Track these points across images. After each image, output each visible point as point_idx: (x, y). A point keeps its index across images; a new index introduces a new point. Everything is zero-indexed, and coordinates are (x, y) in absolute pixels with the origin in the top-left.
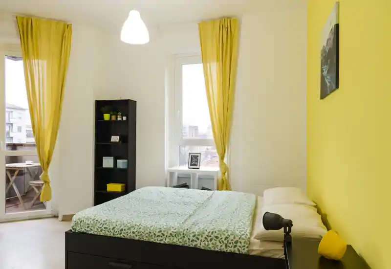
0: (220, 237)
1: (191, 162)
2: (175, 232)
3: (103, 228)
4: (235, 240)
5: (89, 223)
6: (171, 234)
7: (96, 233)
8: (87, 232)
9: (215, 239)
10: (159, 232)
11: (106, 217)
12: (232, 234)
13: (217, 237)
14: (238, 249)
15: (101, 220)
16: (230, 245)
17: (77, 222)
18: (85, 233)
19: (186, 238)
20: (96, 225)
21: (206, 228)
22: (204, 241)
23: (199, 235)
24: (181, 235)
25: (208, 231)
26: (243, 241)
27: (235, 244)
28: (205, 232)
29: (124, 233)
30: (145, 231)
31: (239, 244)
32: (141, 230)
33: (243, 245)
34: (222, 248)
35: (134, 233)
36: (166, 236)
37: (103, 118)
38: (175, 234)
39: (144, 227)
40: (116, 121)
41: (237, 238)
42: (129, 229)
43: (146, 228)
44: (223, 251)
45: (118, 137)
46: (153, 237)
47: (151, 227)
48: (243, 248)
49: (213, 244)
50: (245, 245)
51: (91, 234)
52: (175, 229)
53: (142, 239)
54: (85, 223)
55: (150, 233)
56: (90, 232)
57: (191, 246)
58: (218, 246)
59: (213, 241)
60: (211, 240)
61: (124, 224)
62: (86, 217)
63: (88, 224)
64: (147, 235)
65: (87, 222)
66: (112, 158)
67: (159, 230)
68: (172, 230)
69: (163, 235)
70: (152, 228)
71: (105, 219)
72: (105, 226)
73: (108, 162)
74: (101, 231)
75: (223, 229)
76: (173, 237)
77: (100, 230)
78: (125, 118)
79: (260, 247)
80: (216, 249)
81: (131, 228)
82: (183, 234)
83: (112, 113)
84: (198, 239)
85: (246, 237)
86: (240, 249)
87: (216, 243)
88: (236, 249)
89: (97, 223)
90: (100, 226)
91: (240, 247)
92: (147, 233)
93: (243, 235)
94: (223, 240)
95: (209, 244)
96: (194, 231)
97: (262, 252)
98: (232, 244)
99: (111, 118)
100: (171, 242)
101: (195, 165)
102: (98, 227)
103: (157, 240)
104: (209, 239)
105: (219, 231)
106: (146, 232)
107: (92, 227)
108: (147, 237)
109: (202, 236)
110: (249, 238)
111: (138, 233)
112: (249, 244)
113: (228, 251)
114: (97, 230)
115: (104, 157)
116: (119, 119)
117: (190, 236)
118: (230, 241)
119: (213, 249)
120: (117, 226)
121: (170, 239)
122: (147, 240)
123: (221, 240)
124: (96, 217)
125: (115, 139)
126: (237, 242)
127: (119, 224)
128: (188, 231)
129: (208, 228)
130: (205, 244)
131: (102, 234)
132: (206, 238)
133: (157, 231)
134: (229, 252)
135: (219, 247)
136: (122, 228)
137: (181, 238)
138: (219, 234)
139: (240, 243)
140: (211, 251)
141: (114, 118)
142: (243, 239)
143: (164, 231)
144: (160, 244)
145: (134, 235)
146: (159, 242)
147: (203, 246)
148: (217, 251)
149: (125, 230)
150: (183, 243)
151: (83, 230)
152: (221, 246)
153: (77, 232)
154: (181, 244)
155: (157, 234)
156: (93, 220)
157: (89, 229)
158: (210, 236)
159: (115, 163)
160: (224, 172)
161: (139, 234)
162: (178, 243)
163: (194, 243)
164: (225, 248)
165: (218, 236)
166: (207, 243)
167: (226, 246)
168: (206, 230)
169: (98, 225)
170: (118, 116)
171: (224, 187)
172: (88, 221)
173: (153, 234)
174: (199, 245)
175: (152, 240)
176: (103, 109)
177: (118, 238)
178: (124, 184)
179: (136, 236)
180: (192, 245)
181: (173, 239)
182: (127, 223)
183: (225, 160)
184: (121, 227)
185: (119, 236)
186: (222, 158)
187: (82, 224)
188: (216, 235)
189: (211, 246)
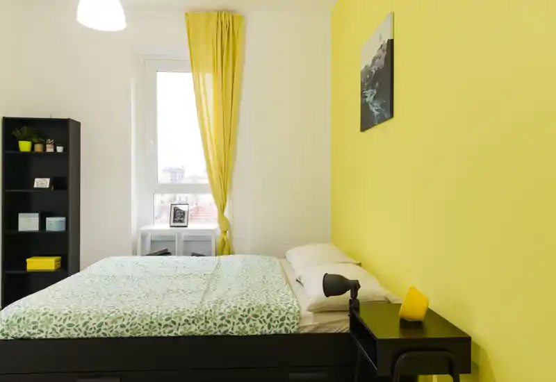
0: (260, 316)
1: (175, 217)
2: (193, 317)
3: (65, 325)
4: (281, 317)
5: (36, 320)
6: (186, 321)
7: (49, 336)
8: (32, 337)
9: (254, 318)
10: (167, 320)
11: (67, 308)
12: (276, 309)
13: (256, 316)
14: (286, 329)
15: (59, 313)
16: (275, 325)
17: (12, 322)
18: (29, 339)
19: (211, 324)
20: (51, 323)
21: (239, 306)
22: (238, 324)
23: (229, 317)
24: (202, 320)
25: (243, 309)
26: (291, 317)
27: (280, 322)
28: (238, 310)
29: (105, 329)
30: (142, 322)
31: (286, 321)
32: (136, 320)
33: (292, 321)
34: (264, 330)
35: (123, 326)
36: (179, 324)
37: (17, 148)
38: (192, 320)
39: (140, 315)
40: (44, 153)
41: (283, 314)
42: (114, 321)
43: (143, 317)
44: (264, 333)
45: (48, 180)
46: (157, 329)
47: (152, 314)
48: (292, 326)
49: (251, 326)
50: (295, 321)
51: (40, 339)
52: (192, 312)
53: (137, 335)
54: (28, 321)
55: (152, 323)
56: (37, 337)
57: (219, 334)
58: (258, 327)
59: (251, 322)
60: (248, 321)
61: (103, 315)
62: (28, 312)
63: (34, 323)
64: (147, 327)
65: (32, 320)
66: (37, 214)
67: (166, 317)
68: (188, 314)
69: (174, 323)
70: (154, 316)
71: (66, 312)
72: (68, 322)
73: (28, 222)
74: (61, 331)
75: (264, 303)
76: (189, 324)
77: (58, 329)
78: (60, 149)
79: (315, 321)
80: (256, 333)
81: (119, 320)
82: (206, 318)
83: (35, 140)
84: (229, 322)
85: (295, 310)
86: (288, 327)
87: (255, 324)
88: (283, 328)
89: (51, 319)
90: (59, 324)
91: (287, 324)
92: (147, 324)
93: (290, 308)
94: (265, 318)
95: (244, 328)
96: (222, 311)
97: (318, 327)
98: (277, 323)
99: (33, 148)
100: (186, 332)
101: (181, 221)
102: (56, 325)
103: (164, 332)
104: (245, 320)
105: (257, 307)
106: (145, 322)
107: (42, 326)
108: (145, 330)
109: (234, 317)
110: (299, 312)
111: (131, 326)
112: (300, 319)
113: (272, 333)
114: (54, 329)
115: (20, 215)
116: (50, 149)
117: (216, 320)
118: (274, 320)
119: (250, 333)
120: (91, 319)
121: (185, 328)
122: (145, 335)
123: (262, 320)
124: (47, 310)
125: (42, 183)
126: (283, 319)
127: (94, 317)
128: (212, 313)
129: (241, 305)
130: (239, 328)
131: (62, 335)
132: (240, 320)
133: (164, 318)
134: (274, 334)
135: (259, 330)
136: (101, 321)
137: (203, 324)
138: (258, 311)
139: (288, 319)
140: (248, 337)
141: (38, 148)
142: (292, 314)
143: (175, 318)
144: (169, 337)
145: (124, 330)
146: (166, 335)
147: (236, 332)
148: (257, 335)
149: (106, 324)
150: (206, 331)
151: (24, 334)
152: (263, 327)
153: (9, 338)
154: (202, 334)
155: (164, 323)
156: (44, 314)
157: (36, 331)
158: (246, 316)
159: (42, 224)
160: (225, 230)
161: (133, 327)
162: (198, 333)
163: (223, 329)
164: (267, 329)
165: (258, 314)
166: (242, 326)
167: (269, 327)
168: (240, 308)
169: (55, 322)
170: (47, 146)
171: (226, 250)
172: (34, 317)
173: (156, 324)
174: (230, 330)
175: (154, 334)
176: (17, 133)
177: (93, 338)
178: (58, 258)
179: (127, 331)
180: (220, 331)
181: (190, 328)
182: (109, 313)
183: (226, 214)
184: (98, 320)
185: (95, 335)
186: (222, 210)
187: (21, 324)
188: (254, 312)
189: (248, 329)
